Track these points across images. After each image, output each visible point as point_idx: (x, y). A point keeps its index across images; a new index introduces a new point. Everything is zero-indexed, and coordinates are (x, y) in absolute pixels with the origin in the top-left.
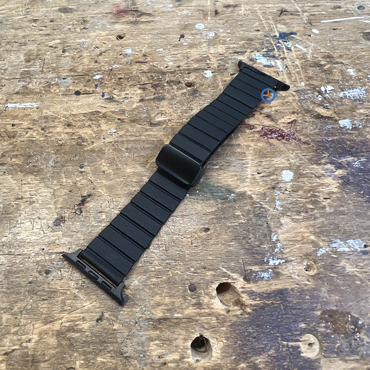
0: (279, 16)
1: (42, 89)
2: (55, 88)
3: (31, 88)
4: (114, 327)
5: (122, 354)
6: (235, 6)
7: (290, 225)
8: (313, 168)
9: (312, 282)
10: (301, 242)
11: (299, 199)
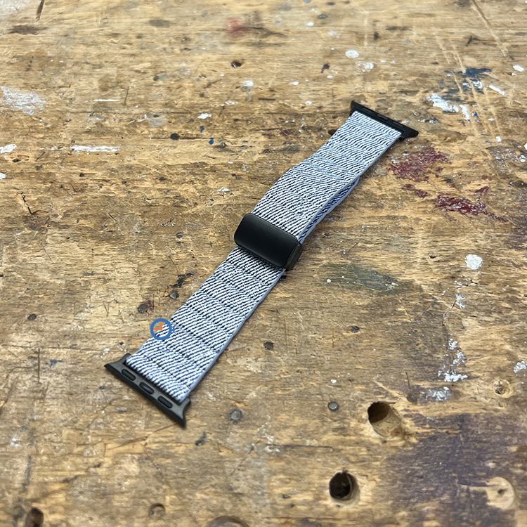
0: (467, 46)
1: (124, 128)
2: (143, 128)
3: (109, 126)
4: (221, 454)
5: (231, 489)
6: (404, 29)
7: (476, 330)
8: (510, 254)
9: (506, 407)
10: (492, 352)
11: (490, 295)
